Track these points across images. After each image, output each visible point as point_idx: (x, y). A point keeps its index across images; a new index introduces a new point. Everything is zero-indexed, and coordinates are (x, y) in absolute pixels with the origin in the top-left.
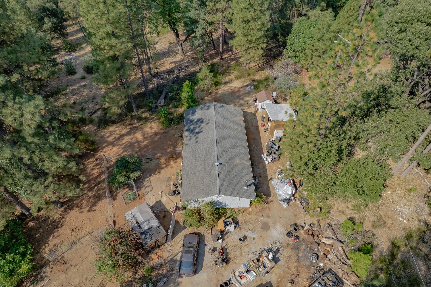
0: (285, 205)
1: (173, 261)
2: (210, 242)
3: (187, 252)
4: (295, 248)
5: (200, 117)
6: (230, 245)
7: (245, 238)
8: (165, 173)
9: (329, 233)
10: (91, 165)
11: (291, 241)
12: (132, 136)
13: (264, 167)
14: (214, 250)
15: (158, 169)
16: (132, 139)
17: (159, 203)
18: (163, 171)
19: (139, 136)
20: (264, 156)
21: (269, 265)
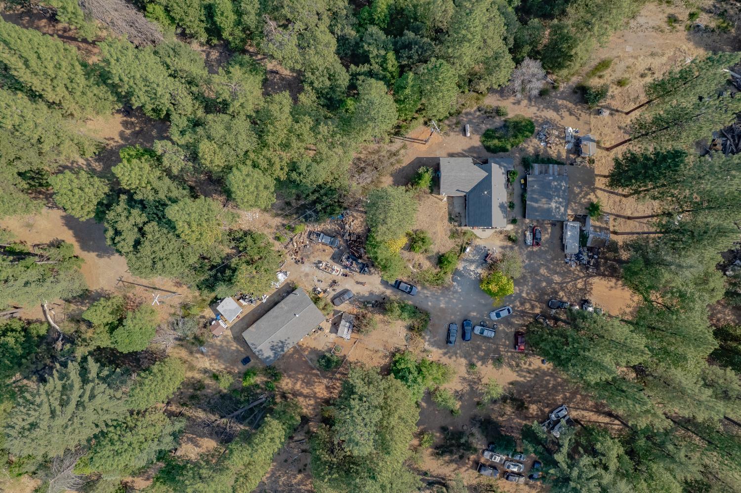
0: (288, 273)
1: (351, 303)
2: (332, 294)
3: (344, 299)
4: (308, 257)
5: (270, 350)
6: (327, 284)
7: (319, 281)
8: (313, 344)
9: (290, 246)
10: (336, 391)
11: (305, 260)
12: (302, 390)
13: (270, 297)
14: (334, 290)
15: (314, 351)
16: (303, 388)
17: (331, 332)
18: (313, 347)
19: (298, 386)
20: (264, 301)
21: (324, 264)
